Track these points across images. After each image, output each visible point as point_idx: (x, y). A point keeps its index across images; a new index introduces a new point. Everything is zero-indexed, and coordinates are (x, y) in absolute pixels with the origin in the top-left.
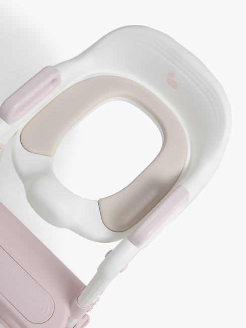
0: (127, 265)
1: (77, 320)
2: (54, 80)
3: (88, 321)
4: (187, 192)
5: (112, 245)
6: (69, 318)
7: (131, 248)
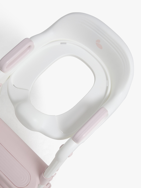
0: (72, 153)
1: (44, 186)
2: (30, 46)
3: (50, 186)
4: (107, 111)
5: (64, 141)
6: (39, 185)
7: (74, 144)
